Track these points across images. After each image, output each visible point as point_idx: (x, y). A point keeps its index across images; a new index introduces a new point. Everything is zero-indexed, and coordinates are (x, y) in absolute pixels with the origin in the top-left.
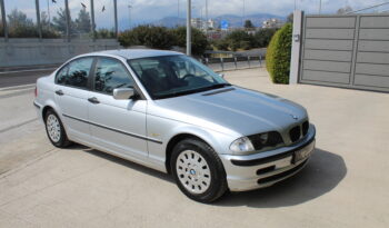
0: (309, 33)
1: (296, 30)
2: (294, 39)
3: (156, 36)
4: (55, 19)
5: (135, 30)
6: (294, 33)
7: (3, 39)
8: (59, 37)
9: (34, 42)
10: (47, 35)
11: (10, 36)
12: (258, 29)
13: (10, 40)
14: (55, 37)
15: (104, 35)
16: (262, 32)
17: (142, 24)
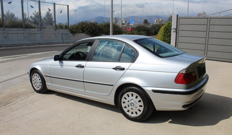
0: (181, 27)
1: (174, 26)
2: (172, 31)
3: (91, 28)
4: (31, 17)
5: (79, 24)
6: (172, 28)
7: (2, 28)
8: (35, 28)
9: (20, 31)
10: (28, 27)
11: (6, 27)
12: (151, 25)
13: (6, 29)
14: (32, 28)
15: (61, 27)
16: (154, 27)
17: (83, 21)
